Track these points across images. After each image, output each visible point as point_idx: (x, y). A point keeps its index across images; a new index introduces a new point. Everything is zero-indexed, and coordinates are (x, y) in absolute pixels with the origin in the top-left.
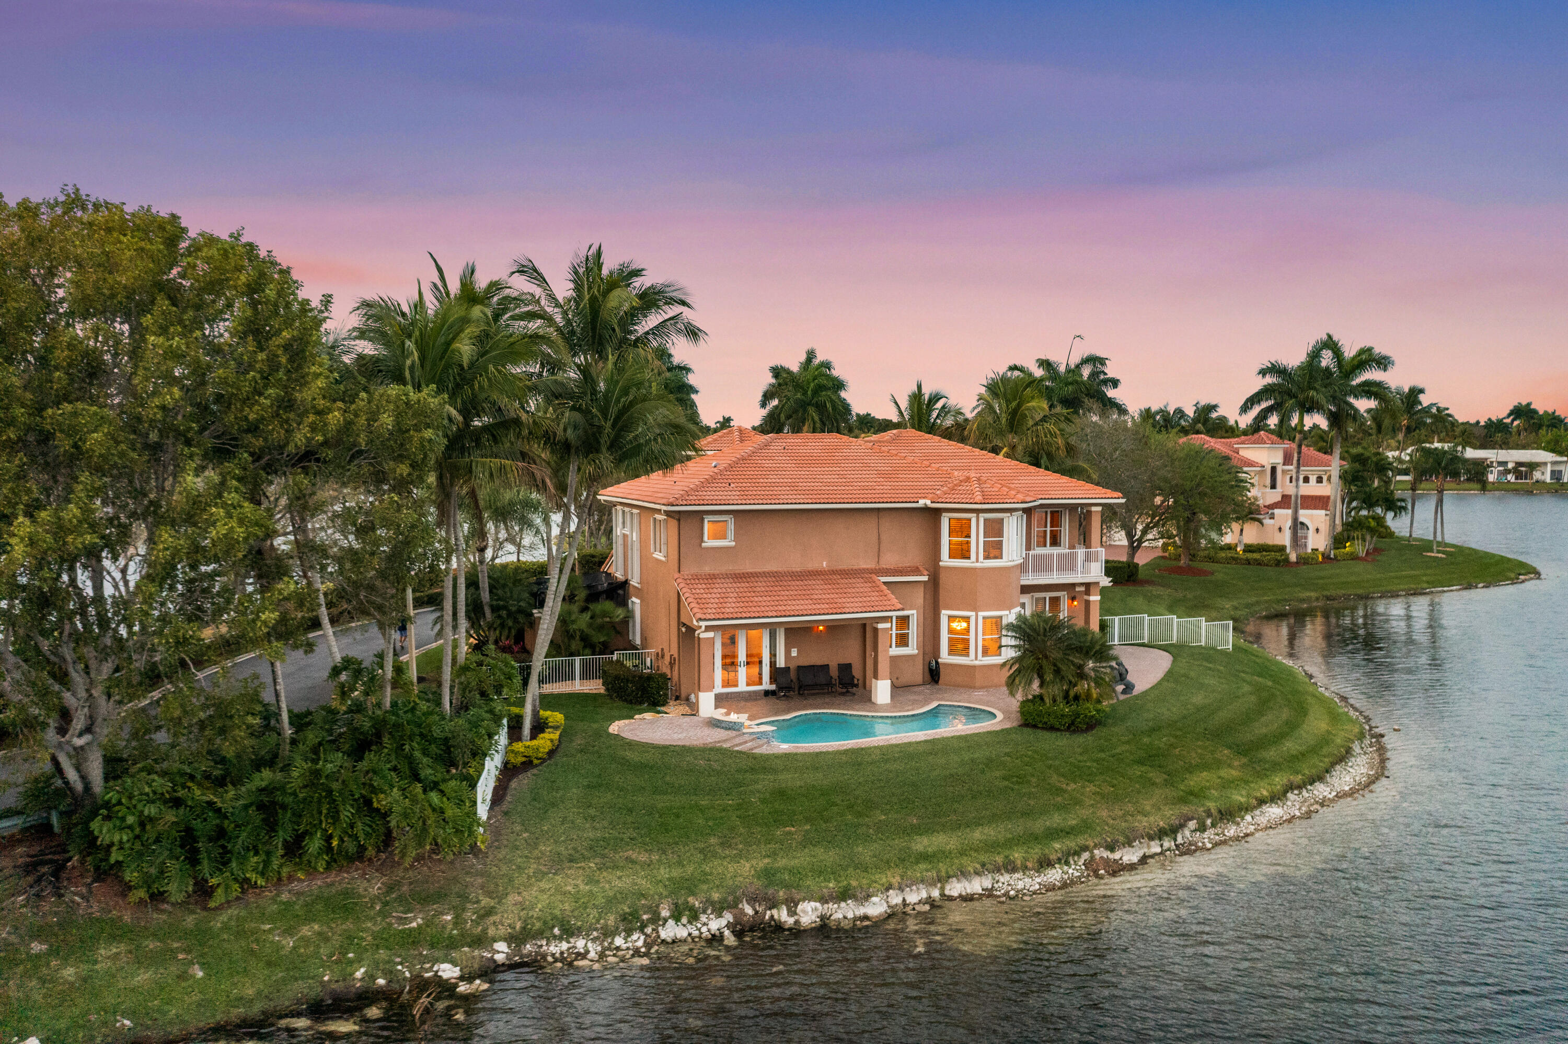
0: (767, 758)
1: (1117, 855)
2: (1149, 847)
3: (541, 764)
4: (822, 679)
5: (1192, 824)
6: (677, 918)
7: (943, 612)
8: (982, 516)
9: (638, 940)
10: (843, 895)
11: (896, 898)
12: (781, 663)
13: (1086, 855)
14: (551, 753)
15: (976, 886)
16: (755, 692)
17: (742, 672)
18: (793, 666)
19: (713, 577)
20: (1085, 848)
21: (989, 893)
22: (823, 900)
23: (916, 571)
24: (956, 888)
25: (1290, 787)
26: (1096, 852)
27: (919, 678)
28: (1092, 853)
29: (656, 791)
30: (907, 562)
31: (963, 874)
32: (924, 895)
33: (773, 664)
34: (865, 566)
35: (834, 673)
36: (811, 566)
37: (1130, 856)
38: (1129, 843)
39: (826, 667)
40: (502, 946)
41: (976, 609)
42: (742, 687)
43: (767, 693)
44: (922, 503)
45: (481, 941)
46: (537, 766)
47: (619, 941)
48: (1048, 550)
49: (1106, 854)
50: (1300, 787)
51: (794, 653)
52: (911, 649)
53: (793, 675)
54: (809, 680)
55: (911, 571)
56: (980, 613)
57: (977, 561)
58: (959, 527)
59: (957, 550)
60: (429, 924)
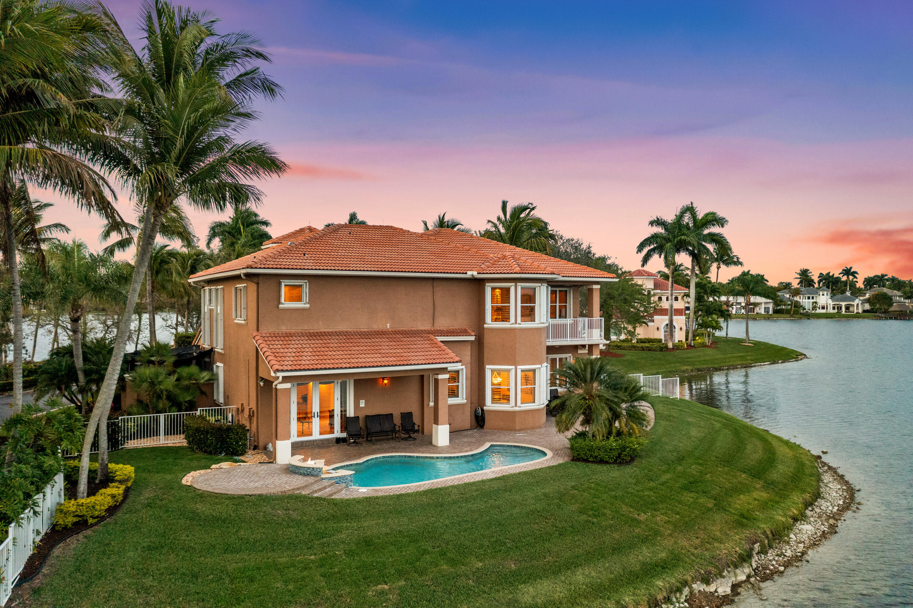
0: (347, 503)
1: (712, 588)
2: (736, 575)
3: (96, 524)
4: (387, 426)
5: (757, 547)
7: (487, 367)
8: (520, 285)
12: (351, 413)
13: (686, 591)
14: (112, 510)
16: (327, 440)
17: (316, 423)
18: (361, 415)
19: (289, 335)
20: (685, 583)
23: (464, 332)
26: (694, 586)
27: (467, 424)
28: (691, 587)
29: (228, 549)
30: (457, 325)
33: (343, 412)
34: (423, 328)
35: (397, 421)
36: (377, 327)
37: (721, 587)
39: (390, 416)
41: (515, 364)
42: (316, 436)
43: (338, 441)
44: (470, 274)
46: (92, 525)
48: (559, 321)
49: (702, 587)
51: (362, 404)
52: (461, 399)
53: (361, 423)
54: (376, 428)
55: (461, 332)
56: (518, 367)
57: (516, 323)
58: (500, 295)
59: (499, 314)
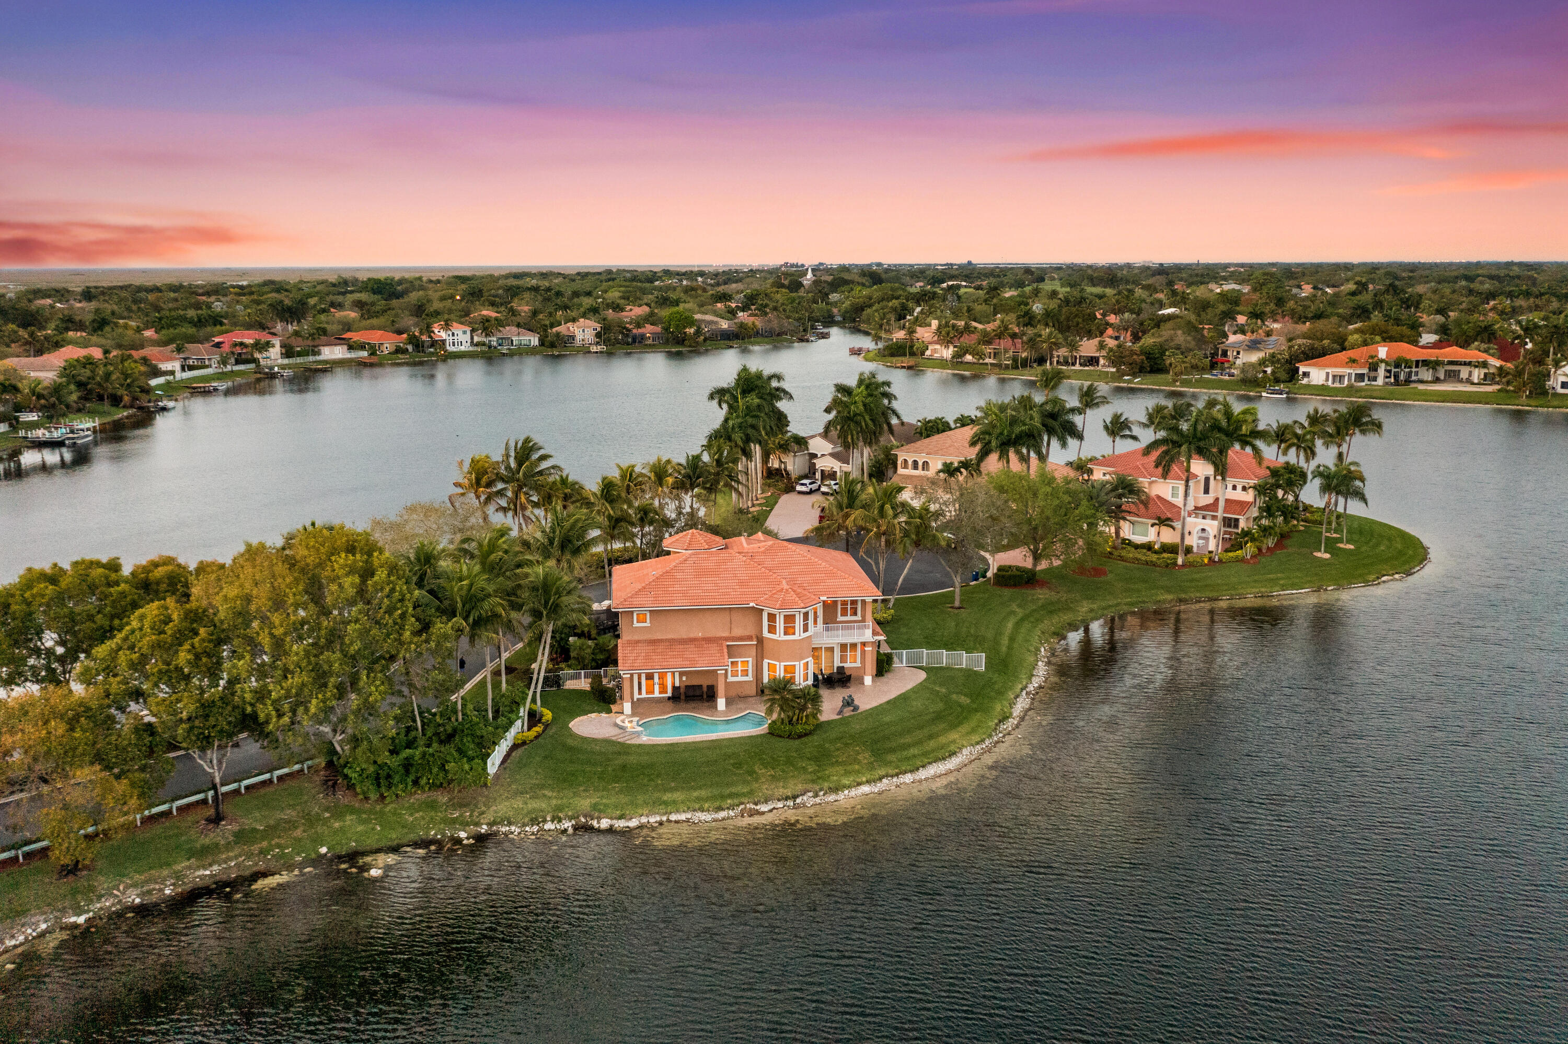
0: (630, 746)
1: (758, 807)
3: (530, 743)
4: (698, 693)
5: (811, 794)
6: (553, 821)
7: (766, 660)
8: (783, 615)
9: (535, 828)
10: (620, 817)
11: (644, 820)
12: (677, 684)
13: (742, 807)
14: (536, 737)
15: (683, 817)
16: (663, 698)
17: (656, 688)
18: (683, 686)
19: (638, 642)
20: (742, 803)
21: (688, 821)
22: (611, 819)
23: (750, 638)
24: (673, 817)
25: (887, 776)
26: (748, 805)
27: (753, 692)
28: (746, 805)
29: (572, 762)
30: (747, 633)
31: (678, 811)
32: (658, 819)
33: (673, 683)
34: (722, 635)
35: (705, 689)
36: (692, 635)
37: (764, 808)
38: (766, 802)
39: (700, 686)
40: (485, 827)
41: (780, 661)
42: (657, 694)
43: (669, 698)
44: (752, 604)
45: (477, 824)
46: (528, 744)
47: (527, 829)
48: (849, 618)
49: (753, 806)
50: (892, 776)
51: (686, 680)
52: (750, 678)
53: (682, 690)
54: (691, 693)
55: (747, 639)
56: (781, 663)
57: (780, 636)
58: (772, 617)
59: (772, 629)
60: (461, 815)
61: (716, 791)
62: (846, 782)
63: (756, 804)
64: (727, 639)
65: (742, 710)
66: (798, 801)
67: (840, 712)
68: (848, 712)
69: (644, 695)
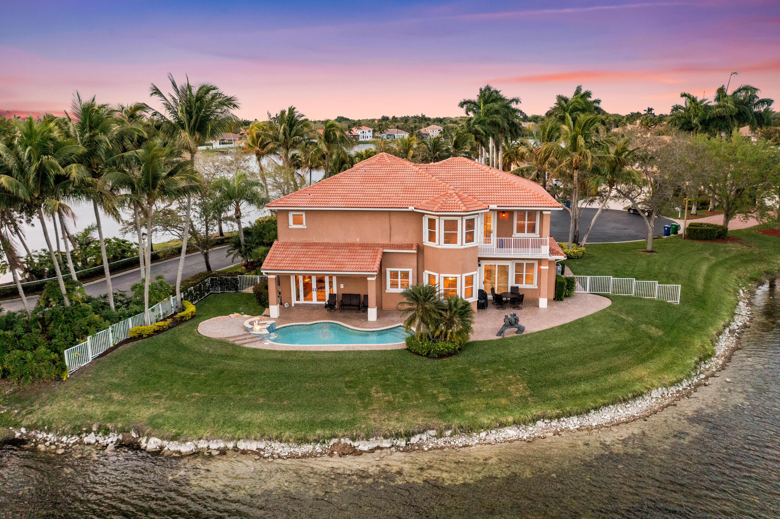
1: (355, 444)
2: (381, 442)
3: (147, 337)
5: (433, 433)
6: (97, 433)
7: (426, 271)
8: (443, 219)
9: (75, 439)
10: (173, 438)
11: (203, 444)
12: (335, 292)
13: (334, 441)
15: (253, 446)
16: (320, 305)
17: (314, 294)
18: (341, 293)
20: (335, 437)
21: (257, 453)
22: (162, 438)
23: (410, 246)
24: (242, 445)
25: (543, 417)
26: (342, 440)
28: (340, 440)
29: (170, 362)
30: (408, 241)
31: (247, 438)
32: (222, 445)
33: (331, 291)
34: (382, 242)
35: (362, 299)
36: (350, 241)
37: (363, 446)
38: (367, 438)
39: (359, 295)
40: (23, 430)
41: (439, 272)
42: (315, 301)
44: (411, 208)
45: (17, 426)
46: (145, 338)
47: (64, 439)
48: (526, 235)
49: (349, 442)
50: (551, 419)
51: (342, 286)
54: (347, 302)
55: (407, 247)
56: (441, 275)
57: (439, 244)
58: (432, 223)
59: (432, 237)
60: (8, 412)
61: (307, 416)
62: (485, 420)
63: (354, 440)
64: (384, 246)
65: (393, 322)
66: (414, 440)
67: (501, 333)
68: (510, 333)
69: (302, 301)
